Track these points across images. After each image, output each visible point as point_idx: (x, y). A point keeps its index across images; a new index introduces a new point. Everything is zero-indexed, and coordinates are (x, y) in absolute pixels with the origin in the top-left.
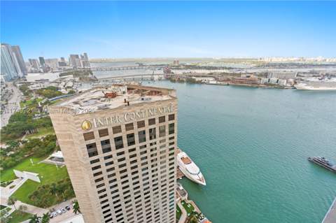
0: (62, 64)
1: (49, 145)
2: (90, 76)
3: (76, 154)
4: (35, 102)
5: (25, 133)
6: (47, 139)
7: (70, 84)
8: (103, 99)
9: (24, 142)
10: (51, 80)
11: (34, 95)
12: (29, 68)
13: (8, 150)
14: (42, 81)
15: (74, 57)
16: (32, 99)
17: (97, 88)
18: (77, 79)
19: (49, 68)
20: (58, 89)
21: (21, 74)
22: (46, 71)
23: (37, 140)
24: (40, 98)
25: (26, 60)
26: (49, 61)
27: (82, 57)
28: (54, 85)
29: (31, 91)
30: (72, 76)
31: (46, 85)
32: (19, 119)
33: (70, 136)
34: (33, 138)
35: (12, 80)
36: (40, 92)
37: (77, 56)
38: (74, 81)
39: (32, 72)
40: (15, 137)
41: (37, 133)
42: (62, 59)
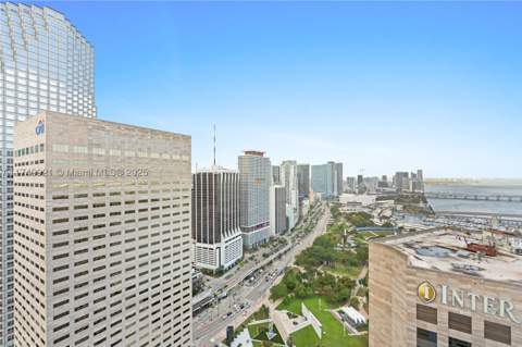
0: (383, 183)
1: (343, 291)
2: (421, 205)
3: (389, 332)
4: (341, 227)
5: (322, 263)
6: (342, 281)
7: (388, 213)
8: (466, 253)
9: (319, 274)
10: (364, 204)
11: (342, 219)
12: (346, 187)
13: (304, 276)
14: (354, 204)
15: (401, 176)
16: (339, 223)
17: (445, 228)
18: (399, 207)
19: (365, 188)
20: (370, 216)
21: (336, 193)
22: (361, 192)
23: (332, 278)
24: (348, 224)
25: (345, 179)
26: (368, 179)
27: (414, 175)
28: (366, 210)
29: (340, 214)
30: (392, 201)
31: (358, 209)
32: (322, 245)
33: (389, 296)
34: (329, 272)
35: (327, 199)
36: (349, 217)
37: (406, 174)
38: (394, 210)
39: (346, 192)
40: (313, 264)
41: (333, 268)
42: (384, 177)
